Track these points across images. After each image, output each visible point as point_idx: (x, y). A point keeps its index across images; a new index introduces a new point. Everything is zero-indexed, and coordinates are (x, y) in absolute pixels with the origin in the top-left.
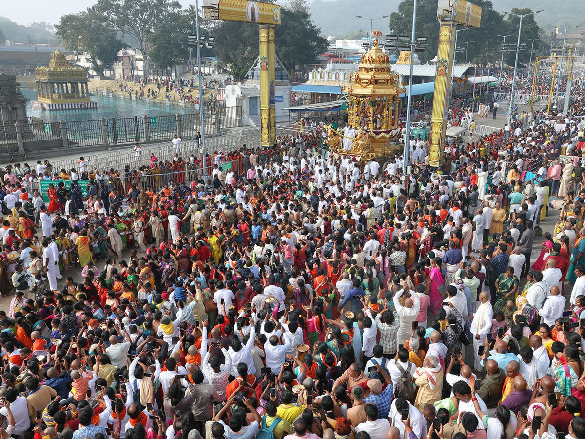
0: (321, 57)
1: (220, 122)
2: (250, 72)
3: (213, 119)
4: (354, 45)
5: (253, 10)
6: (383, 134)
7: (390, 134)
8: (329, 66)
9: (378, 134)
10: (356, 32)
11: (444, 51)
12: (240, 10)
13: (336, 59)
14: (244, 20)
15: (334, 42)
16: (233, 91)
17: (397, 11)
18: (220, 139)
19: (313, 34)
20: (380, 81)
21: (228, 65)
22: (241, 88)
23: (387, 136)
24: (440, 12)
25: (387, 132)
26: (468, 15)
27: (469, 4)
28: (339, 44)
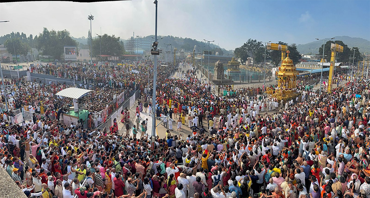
0: (299, 60)
1: (270, 78)
2: (279, 64)
3: (268, 77)
4: (309, 57)
5: (280, 47)
6: (289, 90)
7: (292, 90)
8: (301, 63)
9: (286, 90)
10: (310, 53)
11: (332, 59)
12: (276, 47)
13: (303, 61)
14: (277, 50)
15: (303, 56)
16: (274, 69)
17: (321, 47)
18: (270, 83)
19: (297, 54)
20: (287, 70)
21: (274, 62)
22: (277, 69)
23: (291, 91)
24: (331, 48)
25: (290, 89)
26: (339, 49)
27: (340, 45)
28: (305, 56)
